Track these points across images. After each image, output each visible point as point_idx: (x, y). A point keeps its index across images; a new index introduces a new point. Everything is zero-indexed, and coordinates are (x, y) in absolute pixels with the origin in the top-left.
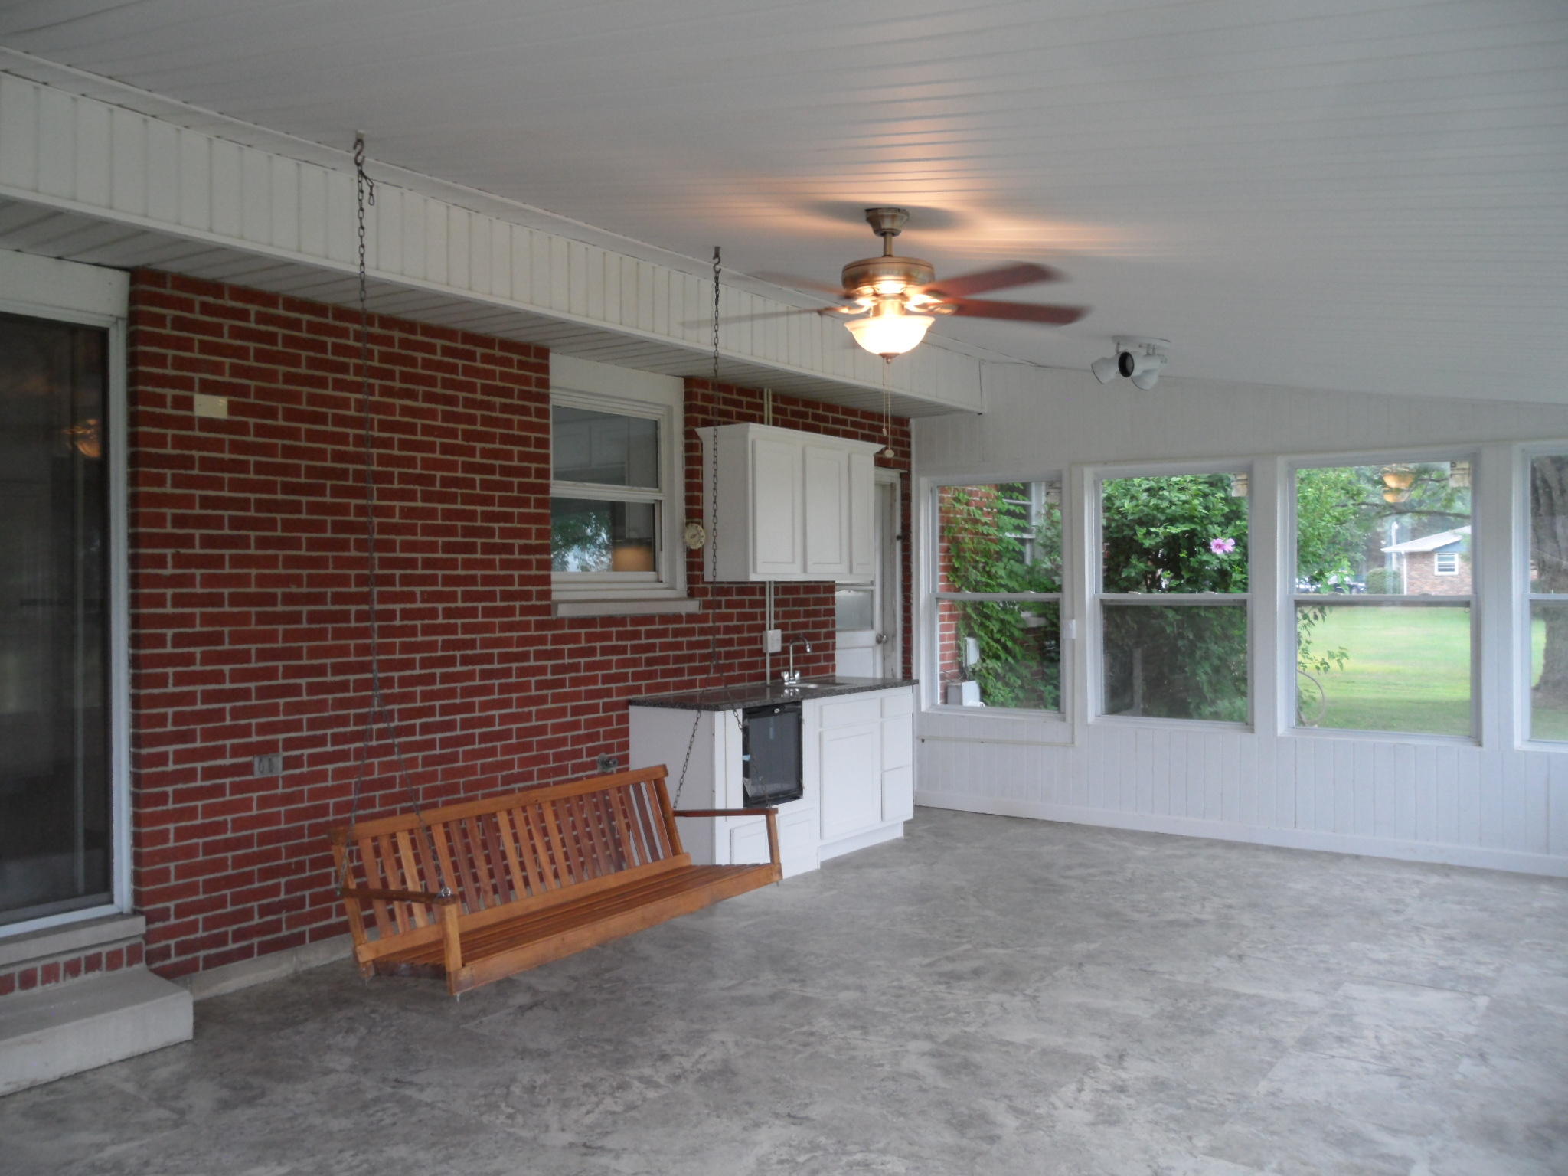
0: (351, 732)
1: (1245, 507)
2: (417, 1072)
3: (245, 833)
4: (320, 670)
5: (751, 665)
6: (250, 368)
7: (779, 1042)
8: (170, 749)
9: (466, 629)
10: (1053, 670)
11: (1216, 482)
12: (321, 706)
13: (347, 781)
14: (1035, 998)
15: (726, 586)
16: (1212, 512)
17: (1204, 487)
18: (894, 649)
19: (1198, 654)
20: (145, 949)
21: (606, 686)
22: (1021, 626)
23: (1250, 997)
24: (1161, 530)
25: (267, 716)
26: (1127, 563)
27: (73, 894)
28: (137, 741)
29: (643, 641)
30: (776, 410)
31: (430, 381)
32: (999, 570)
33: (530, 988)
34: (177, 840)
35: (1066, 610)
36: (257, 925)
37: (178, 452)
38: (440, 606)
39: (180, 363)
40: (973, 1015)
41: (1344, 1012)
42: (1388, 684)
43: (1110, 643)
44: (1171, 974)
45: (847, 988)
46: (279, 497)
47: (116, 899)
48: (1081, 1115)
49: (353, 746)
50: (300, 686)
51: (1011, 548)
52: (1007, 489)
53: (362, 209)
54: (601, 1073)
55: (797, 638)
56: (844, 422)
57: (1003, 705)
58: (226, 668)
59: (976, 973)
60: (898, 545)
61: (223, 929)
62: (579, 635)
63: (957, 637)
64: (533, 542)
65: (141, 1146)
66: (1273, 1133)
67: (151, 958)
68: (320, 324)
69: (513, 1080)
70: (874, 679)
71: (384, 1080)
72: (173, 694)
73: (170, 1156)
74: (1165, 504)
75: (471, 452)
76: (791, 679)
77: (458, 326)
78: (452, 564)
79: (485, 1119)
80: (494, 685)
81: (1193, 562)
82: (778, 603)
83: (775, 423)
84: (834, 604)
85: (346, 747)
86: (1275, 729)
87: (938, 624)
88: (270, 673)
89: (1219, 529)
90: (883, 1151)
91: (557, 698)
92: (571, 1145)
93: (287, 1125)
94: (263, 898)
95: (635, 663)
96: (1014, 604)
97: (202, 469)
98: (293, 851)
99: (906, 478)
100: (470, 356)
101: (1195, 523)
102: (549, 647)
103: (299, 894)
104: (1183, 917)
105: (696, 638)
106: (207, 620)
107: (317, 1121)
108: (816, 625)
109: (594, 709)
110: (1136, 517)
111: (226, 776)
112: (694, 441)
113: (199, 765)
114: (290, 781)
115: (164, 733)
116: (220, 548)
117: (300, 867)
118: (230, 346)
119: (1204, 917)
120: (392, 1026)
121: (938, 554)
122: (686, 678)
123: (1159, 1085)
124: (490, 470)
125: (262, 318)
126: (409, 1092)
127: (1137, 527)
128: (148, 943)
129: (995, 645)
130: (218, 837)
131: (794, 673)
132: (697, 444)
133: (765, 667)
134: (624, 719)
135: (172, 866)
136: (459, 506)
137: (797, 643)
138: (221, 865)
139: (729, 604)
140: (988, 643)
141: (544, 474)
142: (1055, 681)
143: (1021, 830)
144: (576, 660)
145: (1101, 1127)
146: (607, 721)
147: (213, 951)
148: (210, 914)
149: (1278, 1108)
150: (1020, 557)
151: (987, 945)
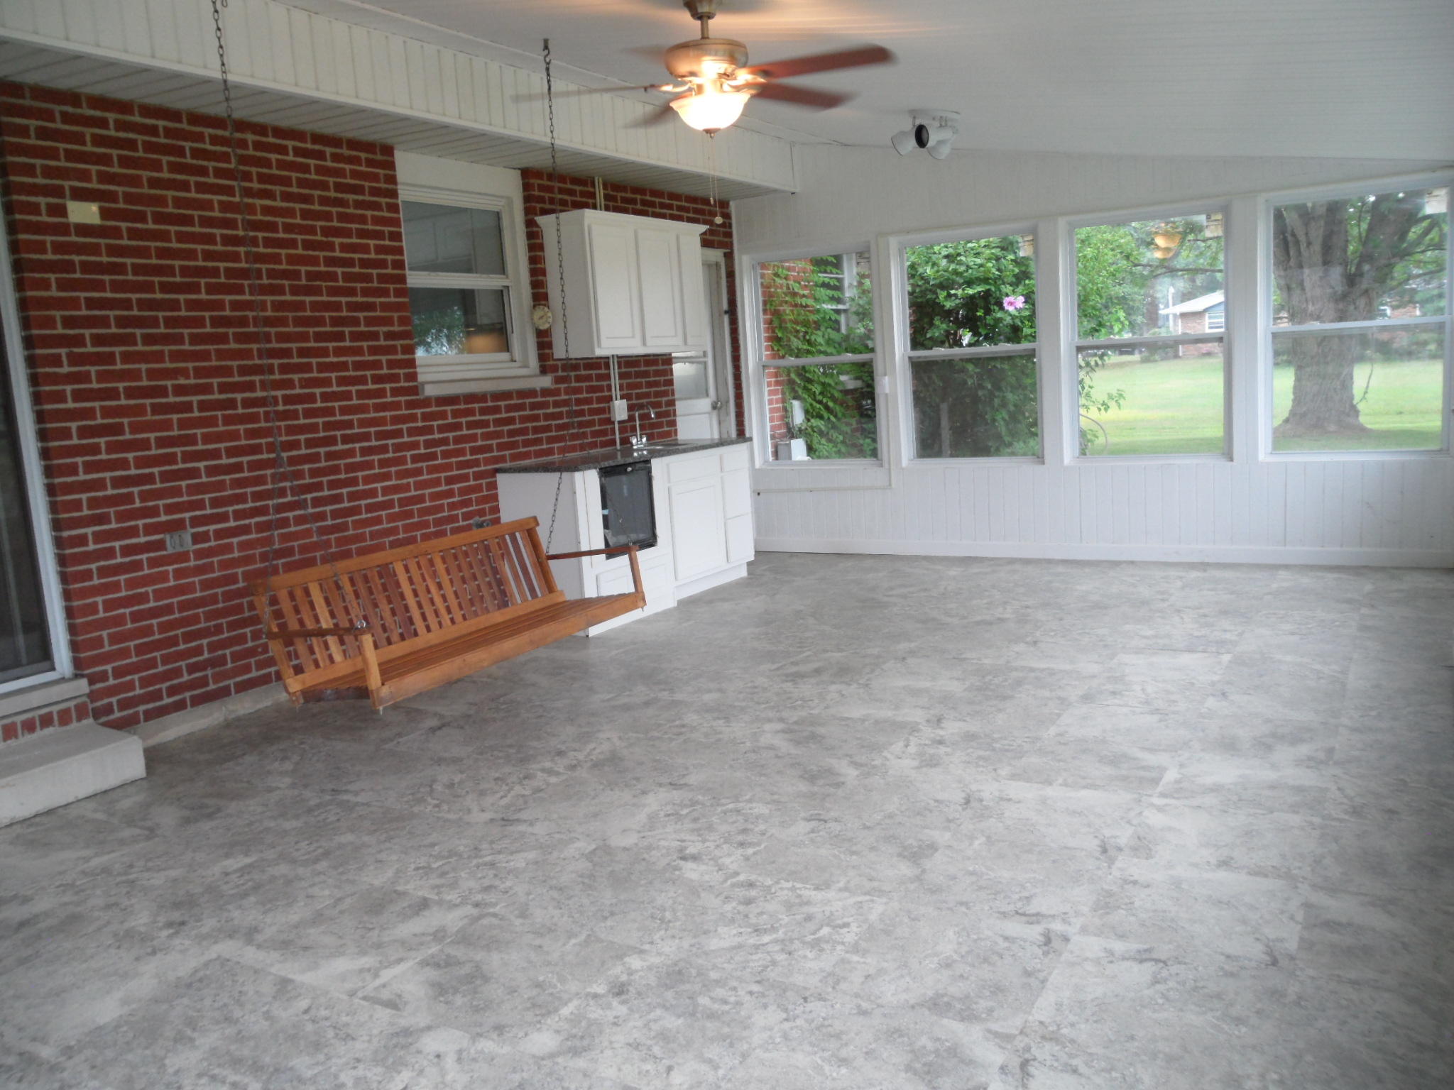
0: (251, 508)
1: (1032, 268)
2: (351, 782)
3: (166, 602)
4: (215, 454)
5: (603, 433)
6: (115, 175)
7: (656, 734)
8: (89, 531)
9: (344, 410)
10: (870, 426)
11: (1007, 246)
12: (220, 486)
13: (251, 552)
14: (867, 685)
15: (574, 362)
16: (1004, 274)
17: (997, 252)
18: (728, 414)
19: (997, 401)
20: (90, 706)
21: (474, 457)
22: (841, 388)
23: (1042, 670)
24: (960, 292)
25: (172, 497)
26: (931, 324)
27: (17, 664)
28: (56, 525)
29: (504, 415)
30: (607, 197)
31: (286, 181)
32: (819, 338)
33: (435, 714)
34: (106, 610)
35: (879, 368)
36: (188, 681)
37: (58, 257)
38: (317, 391)
39: (48, 172)
40: (816, 701)
41: (1118, 674)
42: (1164, 428)
43: (920, 400)
44: (979, 659)
45: (710, 691)
46: (159, 296)
47: (57, 666)
48: (908, 763)
49: (253, 521)
50: (198, 469)
51: (828, 317)
52: (820, 263)
53: (216, 11)
54: (507, 769)
55: (641, 407)
56: (670, 207)
57: (827, 457)
58: (130, 456)
59: (818, 671)
60: (726, 319)
61: (157, 687)
62: (445, 412)
63: (783, 401)
64: (396, 328)
65: (123, 855)
66: (1059, 761)
67: (97, 714)
68: (176, 129)
69: (434, 781)
70: (712, 439)
71: (323, 791)
72: (85, 482)
73: (150, 859)
74: (962, 269)
75: (330, 247)
76: (639, 443)
77: (308, 128)
78: (324, 352)
79: (416, 809)
80: (374, 460)
81: (989, 319)
82: (622, 376)
83: (607, 209)
84: (672, 375)
85: (247, 522)
86: (1062, 460)
87: (766, 389)
88: (171, 459)
89: (1011, 288)
90: (750, 801)
91: (431, 470)
92: (492, 820)
93: (247, 829)
94: (189, 657)
95: (497, 435)
96: (833, 369)
97: (83, 272)
98: (210, 616)
99: (729, 256)
100: (320, 155)
101: (990, 284)
102: (420, 424)
103: (220, 652)
104: (988, 618)
105: (551, 410)
106: (107, 412)
107: (272, 824)
108: (657, 394)
109: (465, 478)
110: (938, 281)
111: (142, 552)
112: (535, 229)
113: (117, 544)
114: (200, 554)
115: (81, 517)
116: (111, 345)
117: (218, 629)
118: (93, 154)
119: (1007, 616)
120: (320, 752)
121: (762, 326)
122: (545, 447)
123: (970, 737)
124: (350, 263)
125: (121, 126)
126: (345, 797)
127: (938, 291)
128: (92, 702)
129: (818, 406)
130: (142, 607)
131: (641, 438)
132: (538, 232)
133: (614, 434)
134: (493, 486)
135: (105, 633)
136: (325, 298)
137: (642, 412)
138: (148, 631)
139: (578, 379)
140: (811, 405)
141: (400, 265)
142: (872, 435)
143: (850, 563)
144: (445, 435)
145: (924, 769)
146: (478, 488)
147: (151, 706)
148: (144, 674)
149: (1064, 744)
150: (836, 326)
151: (825, 651)
